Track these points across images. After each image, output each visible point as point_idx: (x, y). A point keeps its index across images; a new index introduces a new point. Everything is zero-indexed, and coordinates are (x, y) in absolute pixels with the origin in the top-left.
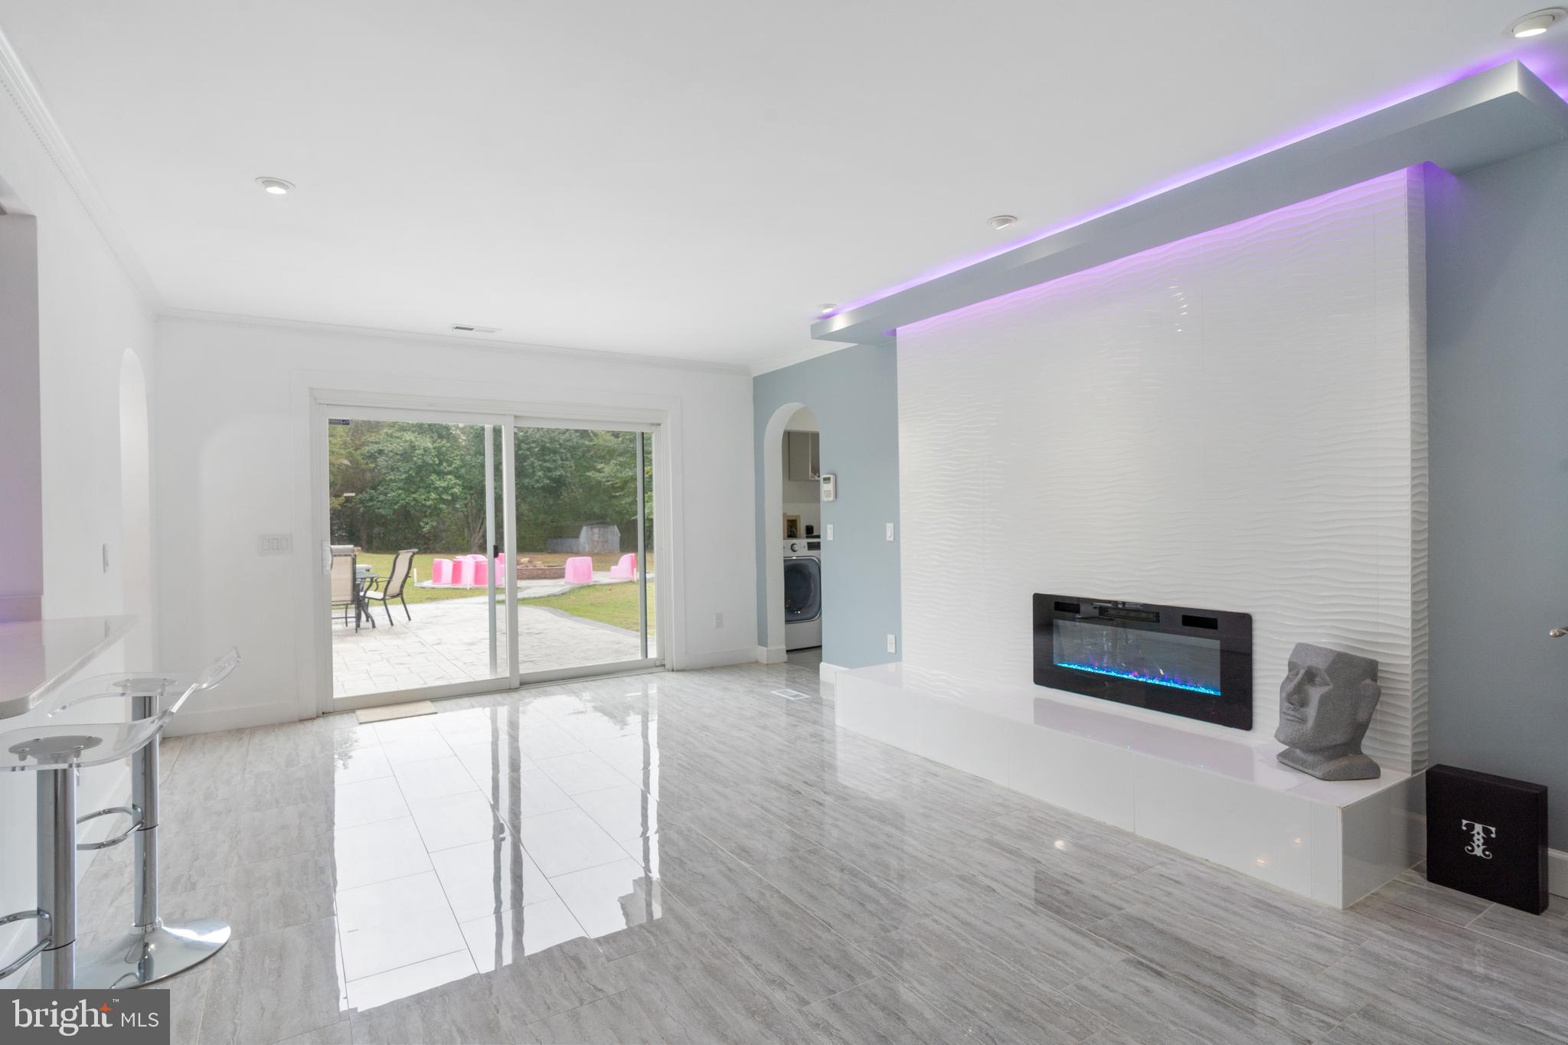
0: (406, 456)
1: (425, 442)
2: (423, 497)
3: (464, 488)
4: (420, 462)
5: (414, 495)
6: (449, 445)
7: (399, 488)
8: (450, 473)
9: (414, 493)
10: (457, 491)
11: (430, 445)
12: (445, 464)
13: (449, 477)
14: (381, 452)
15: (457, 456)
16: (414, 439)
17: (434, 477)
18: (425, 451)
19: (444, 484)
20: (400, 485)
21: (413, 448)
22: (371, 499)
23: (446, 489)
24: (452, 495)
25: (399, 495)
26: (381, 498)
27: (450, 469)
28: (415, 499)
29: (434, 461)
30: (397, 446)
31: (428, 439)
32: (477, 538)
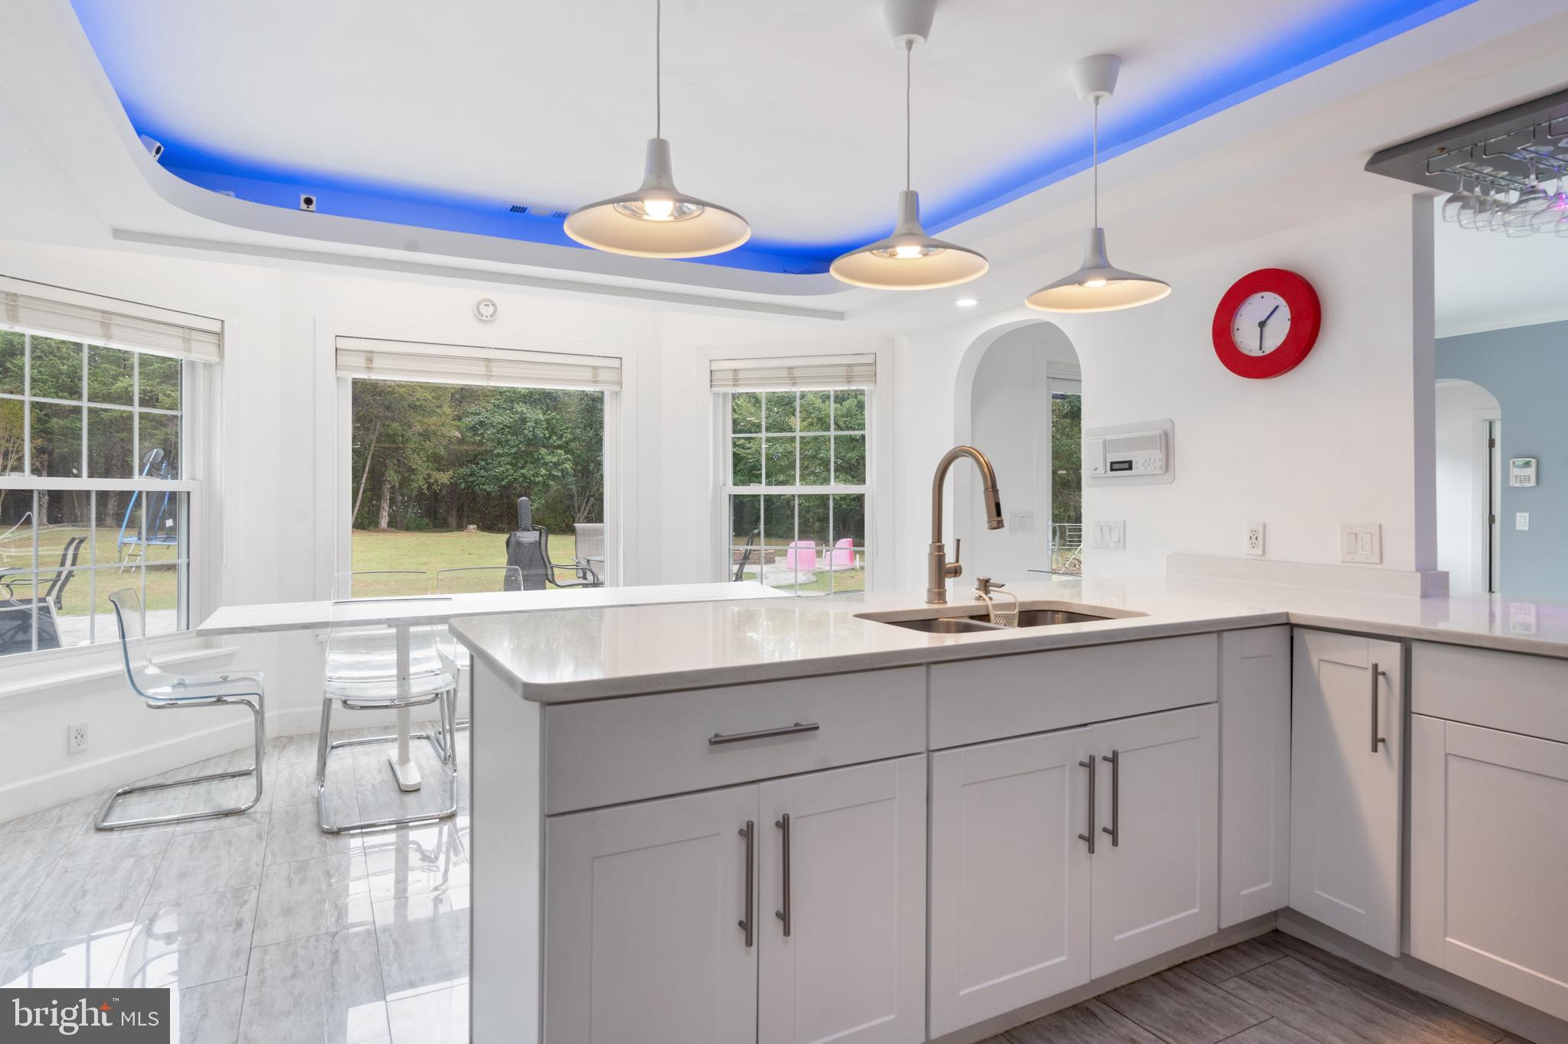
0: (516, 428)
1: (534, 414)
2: (531, 473)
3: (575, 463)
4: (530, 435)
5: (524, 471)
6: (558, 417)
7: (507, 463)
8: (560, 447)
9: (522, 468)
10: (568, 467)
11: (541, 416)
12: (554, 438)
13: (559, 451)
14: (482, 424)
15: (567, 428)
16: (525, 411)
17: (543, 451)
18: (536, 423)
19: (555, 459)
20: (508, 459)
21: (524, 421)
22: (472, 474)
23: (556, 465)
24: (562, 471)
25: (507, 470)
26: (483, 473)
27: (559, 442)
28: (523, 475)
29: (545, 435)
30: (506, 418)
31: (539, 411)
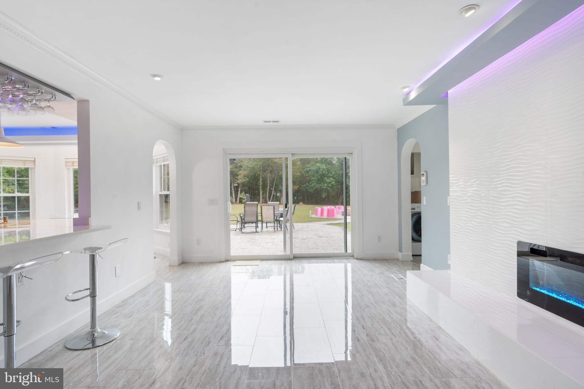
0: (317, 172)
1: (323, 166)
2: (323, 185)
3: (336, 182)
4: (321, 173)
5: (320, 185)
6: (331, 167)
7: (315, 182)
8: (331, 177)
9: (320, 184)
10: (334, 183)
11: (325, 167)
12: (330, 174)
13: (331, 178)
14: (310, 170)
15: (334, 171)
16: (319, 166)
17: (326, 178)
18: (323, 169)
19: (329, 181)
20: (315, 181)
21: (319, 168)
22: (307, 186)
23: (330, 183)
24: (332, 185)
25: (315, 185)
26: (310, 186)
27: (331, 175)
28: (320, 186)
29: (326, 173)
30: (314, 168)
31: (324, 165)
32: (341, 200)
